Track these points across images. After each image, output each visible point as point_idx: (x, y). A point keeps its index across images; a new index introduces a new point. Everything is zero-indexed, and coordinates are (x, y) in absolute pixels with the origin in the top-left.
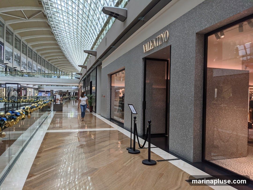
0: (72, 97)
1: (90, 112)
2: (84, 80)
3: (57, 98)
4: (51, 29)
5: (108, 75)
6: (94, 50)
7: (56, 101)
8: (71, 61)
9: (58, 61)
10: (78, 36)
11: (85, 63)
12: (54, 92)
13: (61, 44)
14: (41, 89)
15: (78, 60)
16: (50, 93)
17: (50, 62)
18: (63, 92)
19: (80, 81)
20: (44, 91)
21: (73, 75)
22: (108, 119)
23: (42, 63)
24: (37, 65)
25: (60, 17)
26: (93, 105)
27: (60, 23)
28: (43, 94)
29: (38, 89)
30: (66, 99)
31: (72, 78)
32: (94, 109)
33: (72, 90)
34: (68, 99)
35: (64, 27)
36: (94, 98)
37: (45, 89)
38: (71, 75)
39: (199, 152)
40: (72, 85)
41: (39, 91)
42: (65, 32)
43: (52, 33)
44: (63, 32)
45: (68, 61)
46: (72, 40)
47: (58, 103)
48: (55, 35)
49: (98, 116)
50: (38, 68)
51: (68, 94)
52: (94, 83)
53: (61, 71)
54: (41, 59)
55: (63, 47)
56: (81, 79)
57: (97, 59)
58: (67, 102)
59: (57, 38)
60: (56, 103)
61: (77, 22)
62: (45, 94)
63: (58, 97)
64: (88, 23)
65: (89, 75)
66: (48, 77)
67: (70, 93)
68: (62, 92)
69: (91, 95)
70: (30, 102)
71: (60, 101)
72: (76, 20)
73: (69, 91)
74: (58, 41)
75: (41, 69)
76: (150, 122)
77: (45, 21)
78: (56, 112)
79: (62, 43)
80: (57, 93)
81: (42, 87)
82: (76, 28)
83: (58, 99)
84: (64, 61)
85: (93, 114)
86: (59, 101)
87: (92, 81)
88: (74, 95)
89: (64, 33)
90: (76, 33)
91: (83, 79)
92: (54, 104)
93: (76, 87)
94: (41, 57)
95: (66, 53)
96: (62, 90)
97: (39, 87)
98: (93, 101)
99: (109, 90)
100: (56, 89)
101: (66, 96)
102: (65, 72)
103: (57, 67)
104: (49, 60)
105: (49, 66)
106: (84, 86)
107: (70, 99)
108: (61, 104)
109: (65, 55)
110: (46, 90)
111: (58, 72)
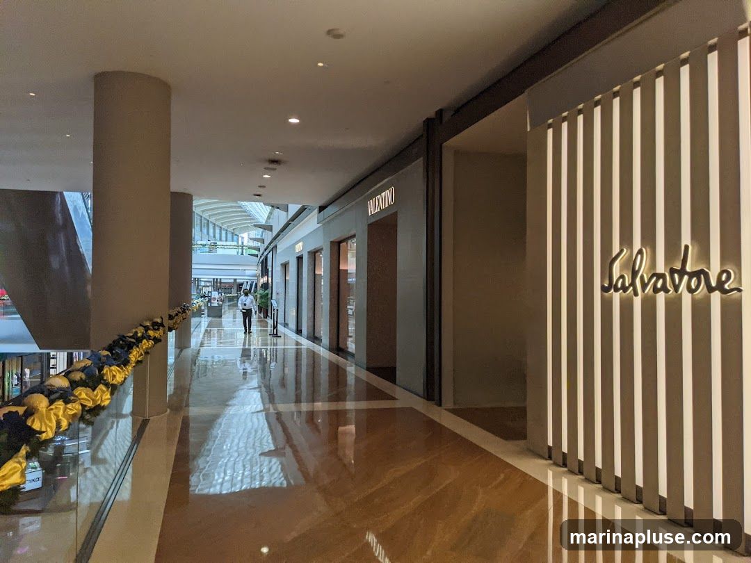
3: (213, 296)
7: (212, 301)
12: (203, 284)
30: (231, 299)
33: (246, 278)
36: (270, 295)
47: (215, 304)
51: (235, 288)
60: (212, 305)
63: (215, 295)
65: (266, 258)
67: (242, 284)
68: (221, 283)
69: (268, 291)
73: (239, 282)
78: (212, 317)
80: (208, 286)
83: (215, 299)
86: (216, 301)
92: (209, 305)
96: (220, 279)
108: (220, 306)
111: (211, 231)
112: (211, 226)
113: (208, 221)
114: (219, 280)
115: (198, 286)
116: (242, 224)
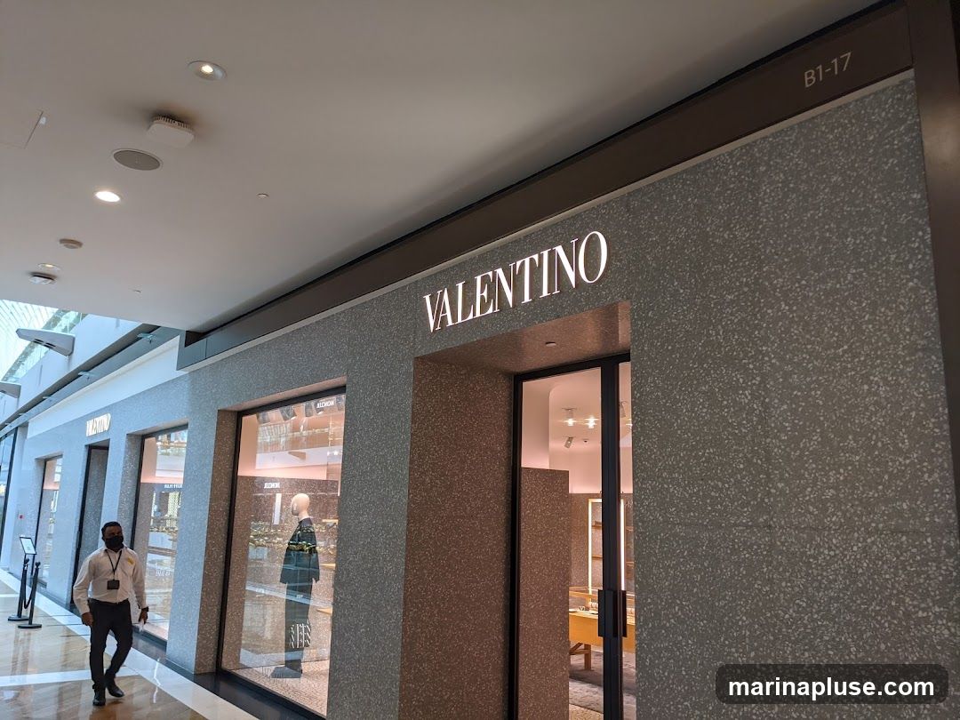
5: (40, 459)
99: (36, 501)
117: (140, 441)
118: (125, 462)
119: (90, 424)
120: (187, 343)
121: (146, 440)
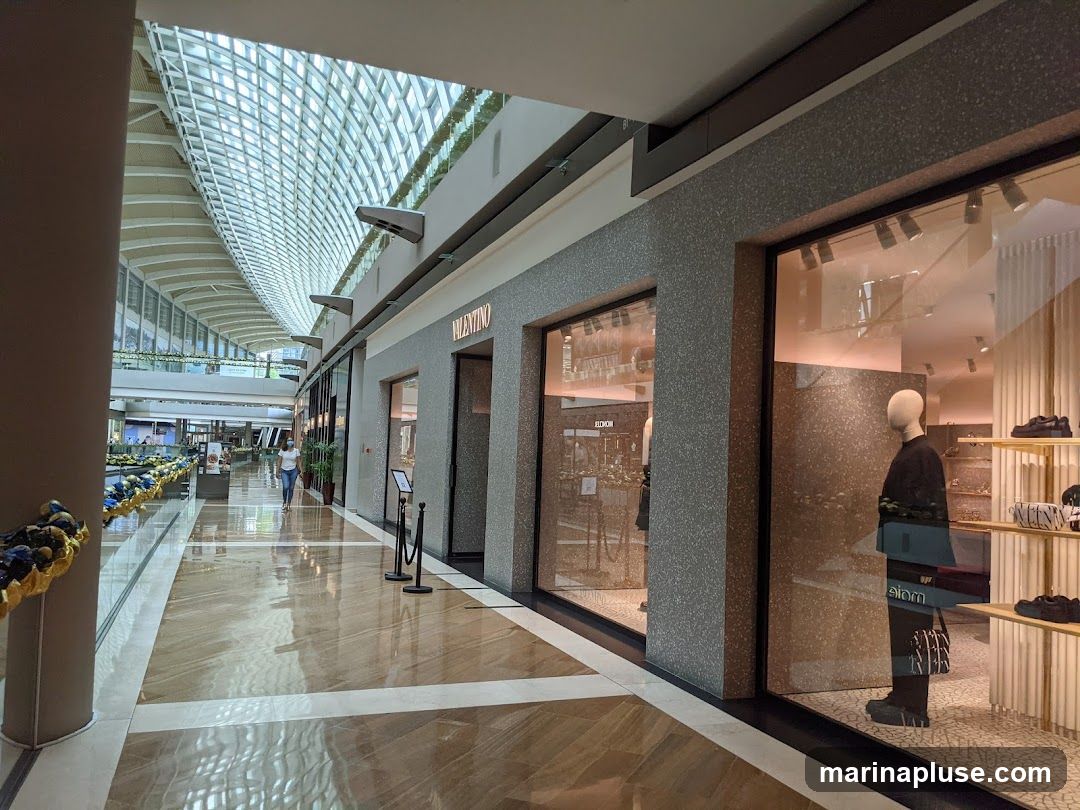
0: (268, 452)
1: (325, 503)
2: (314, 389)
3: (209, 454)
4: (193, 176)
5: (382, 383)
6: (346, 293)
7: (209, 464)
8: (268, 300)
9: (212, 300)
10: (302, 207)
11: (316, 326)
12: (193, 429)
13: (230, 232)
14: (136, 414)
15: (296, 296)
16: (173, 430)
17: (178, 302)
18: (228, 427)
19: (300, 390)
20: (149, 424)
21: (272, 365)
22: (376, 523)
23: (147, 303)
24: (123, 315)
25: (230, 133)
26: (337, 480)
27: (229, 155)
28: (143, 434)
29: (123, 412)
30: (242, 457)
31: (268, 376)
32: (337, 494)
33: (268, 420)
34: (250, 456)
35: (243, 170)
36: (340, 455)
37: (152, 415)
38: (265, 364)
39: (527, 570)
40: (266, 404)
41: (128, 422)
42: (248, 191)
43: (194, 189)
44: (238, 187)
45: (255, 299)
46: (274, 218)
47: (215, 469)
48: (205, 197)
49: (350, 517)
50: (128, 328)
51: (249, 436)
52: (341, 406)
53: (222, 337)
54: (141, 289)
55: (235, 245)
56: (301, 381)
57: (355, 323)
58: (244, 469)
59: (215, 209)
60: (208, 472)
61: (300, 145)
62: (151, 435)
63: (216, 449)
64: (344, 149)
65: (328, 376)
66: (167, 370)
67: (259, 432)
68: (223, 428)
69: (331, 446)
70: (123, 465)
71: (220, 462)
72: (295, 151)
73: (255, 427)
74: (215, 222)
75: (139, 331)
76: (422, 506)
77: (169, 144)
78: (204, 500)
79: (233, 228)
80: (202, 434)
81: (141, 405)
82: (294, 177)
83: (214, 458)
84: (238, 298)
85: (336, 509)
86: (217, 464)
87: (335, 397)
88: (275, 444)
89: (243, 191)
90: (291, 197)
91: (309, 384)
92: (201, 472)
93: (286, 411)
94: (141, 283)
95: (248, 267)
96: (224, 422)
97: (127, 405)
98: (337, 466)
99: (384, 432)
100: (197, 418)
101: (240, 446)
102: (243, 344)
103: (206, 324)
104: (174, 294)
105: (175, 319)
106: (314, 410)
107: (256, 459)
108: (225, 474)
109: (245, 277)
110: (156, 420)
111: (211, 346)
112: (211, 338)
113: (206, 328)
114: (221, 424)
115: (185, 432)
116: (261, 336)
117: (539, 336)
118: (523, 367)
119: (457, 325)
120: (652, 145)
121: (549, 335)
